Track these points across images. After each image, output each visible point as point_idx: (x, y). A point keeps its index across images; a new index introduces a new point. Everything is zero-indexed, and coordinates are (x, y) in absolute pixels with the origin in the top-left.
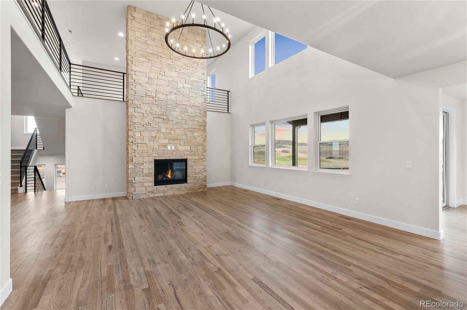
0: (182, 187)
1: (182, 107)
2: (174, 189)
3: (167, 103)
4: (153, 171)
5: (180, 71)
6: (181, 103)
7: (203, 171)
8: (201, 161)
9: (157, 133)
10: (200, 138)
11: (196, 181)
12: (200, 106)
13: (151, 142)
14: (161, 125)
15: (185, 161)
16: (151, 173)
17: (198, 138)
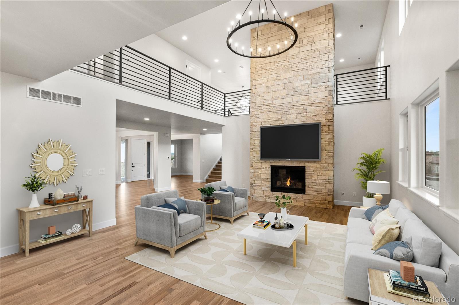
0: (299, 198)
1: (299, 107)
3: (282, 108)
5: (297, 69)
6: (298, 104)
7: (326, 182)
15: (303, 169)
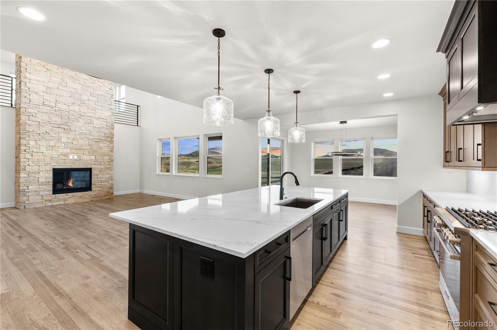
0: (86, 195)
1: (86, 118)
2: (76, 197)
3: (68, 114)
4: (51, 180)
5: (85, 84)
6: (85, 115)
7: (109, 179)
8: (107, 170)
9: (56, 142)
10: (106, 149)
11: (101, 189)
12: (107, 118)
13: (49, 151)
14: (62, 135)
15: (90, 170)
16: (48, 182)
17: (105, 148)
